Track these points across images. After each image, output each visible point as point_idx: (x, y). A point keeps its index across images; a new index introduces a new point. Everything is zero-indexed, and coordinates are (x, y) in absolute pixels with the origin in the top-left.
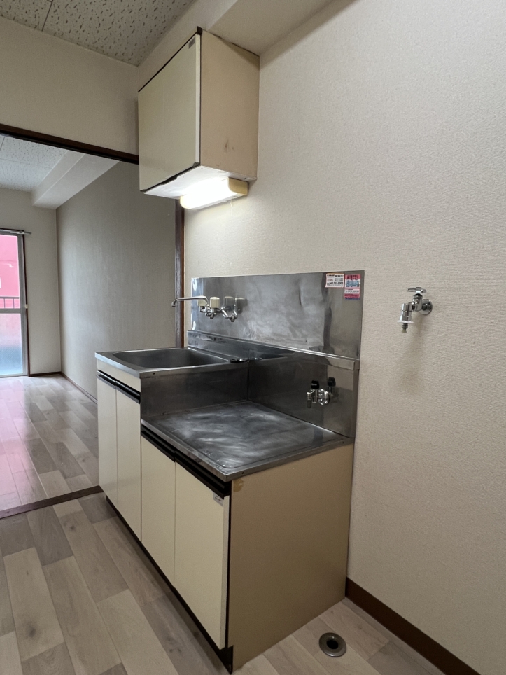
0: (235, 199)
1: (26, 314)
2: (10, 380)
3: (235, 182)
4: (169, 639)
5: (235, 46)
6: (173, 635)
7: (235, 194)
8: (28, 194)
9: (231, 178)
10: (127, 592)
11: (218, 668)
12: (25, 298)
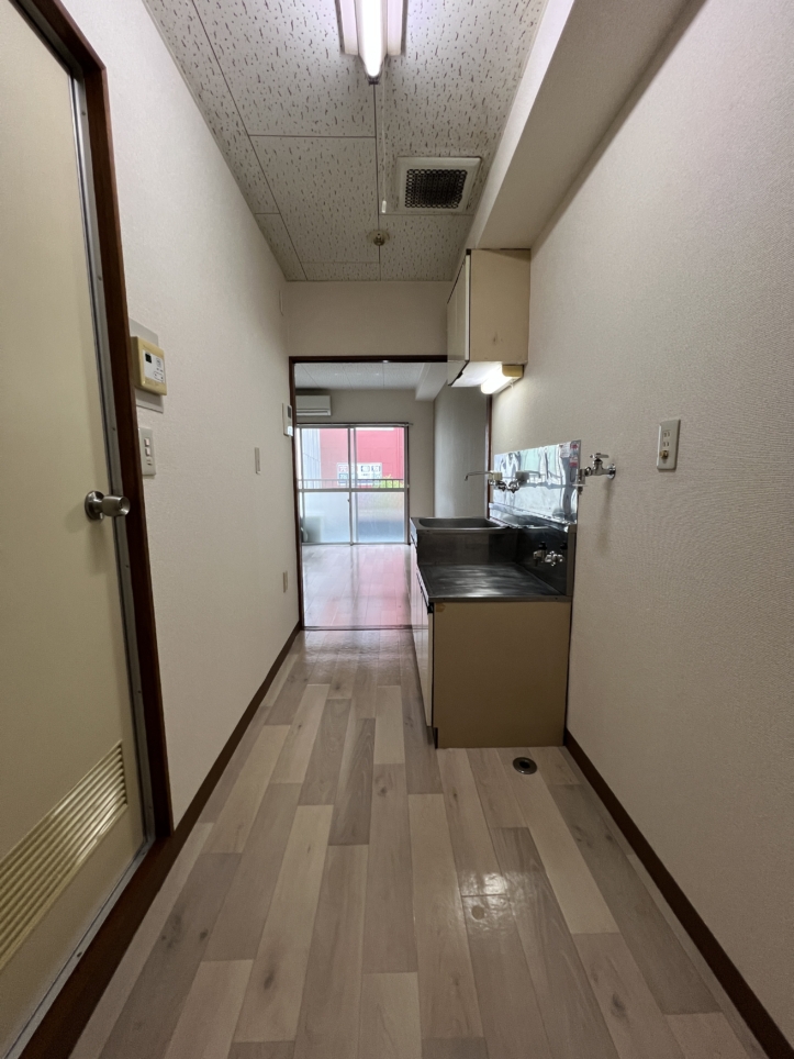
0: (515, 382)
1: (407, 492)
2: (394, 547)
3: (509, 368)
4: (410, 718)
5: (504, 250)
6: (413, 717)
7: (510, 378)
8: (412, 391)
9: (504, 365)
10: (399, 687)
11: (429, 743)
12: (408, 480)
